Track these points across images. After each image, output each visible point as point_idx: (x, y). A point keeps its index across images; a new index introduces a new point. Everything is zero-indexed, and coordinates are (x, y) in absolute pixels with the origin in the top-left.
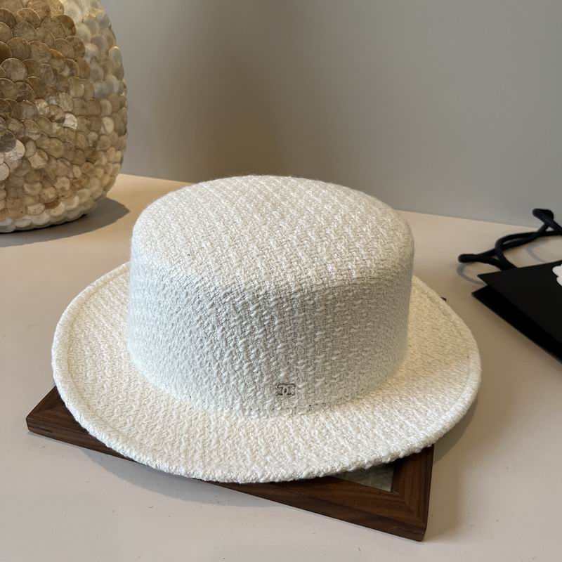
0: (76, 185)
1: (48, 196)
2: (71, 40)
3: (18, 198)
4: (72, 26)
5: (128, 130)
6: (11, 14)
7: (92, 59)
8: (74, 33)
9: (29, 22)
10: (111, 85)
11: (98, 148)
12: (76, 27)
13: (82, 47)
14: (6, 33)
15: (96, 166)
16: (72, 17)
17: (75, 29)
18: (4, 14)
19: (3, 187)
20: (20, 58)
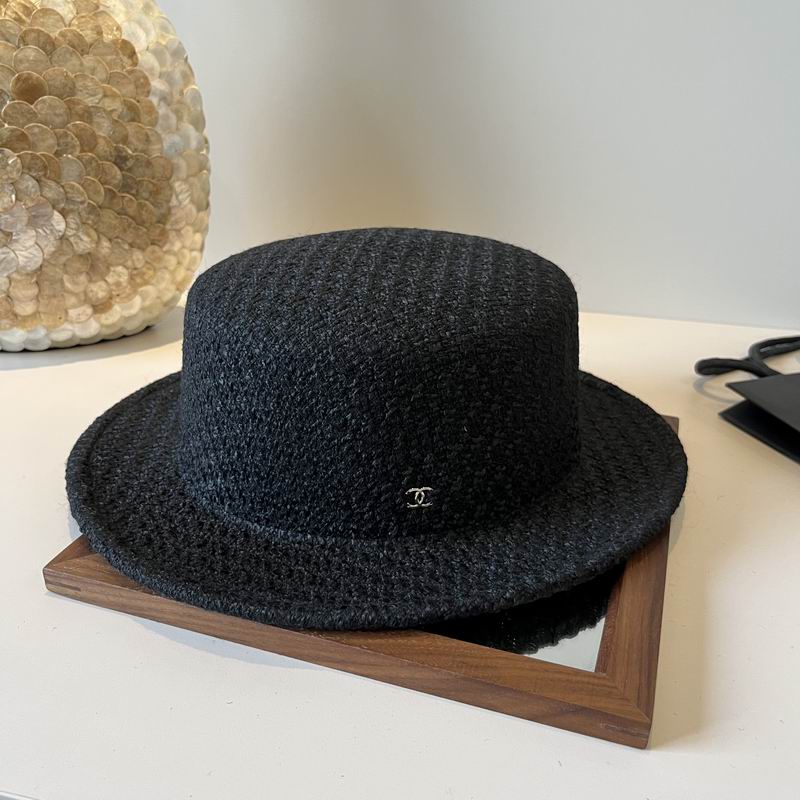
0: (137, 279)
1: (97, 293)
2: (131, 72)
3: (54, 296)
4: (132, 54)
5: (211, 203)
6: (48, 35)
7: (160, 100)
8: (135, 64)
9: (73, 47)
10: (186, 139)
11: (168, 227)
12: (139, 55)
13: (147, 83)
14: (41, 61)
15: (165, 252)
16: (132, 42)
17: (137, 59)
18: (39, 36)
19: (34, 279)
20: (60, 96)
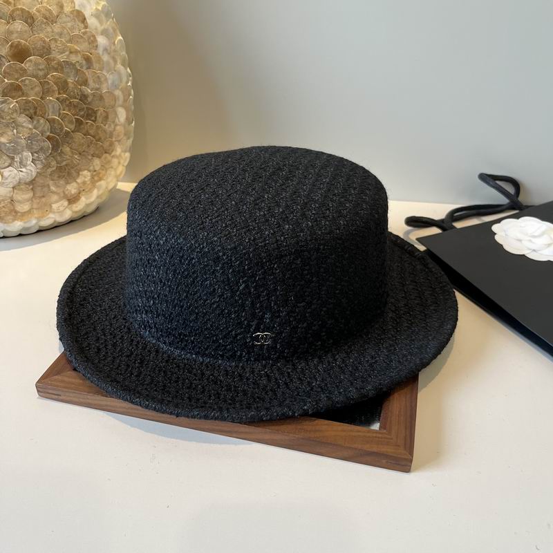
0: (96, 177)
1: (70, 191)
2: (85, 33)
3: (43, 197)
4: (84, 20)
6: (28, 12)
7: (104, 51)
8: (86, 27)
9: (46, 18)
10: (120, 76)
11: (114, 139)
12: (88, 20)
13: (95, 40)
14: (26, 32)
15: (113, 157)
16: (83, 11)
17: (87, 23)
18: (22, 13)
19: (31, 187)
20: (41, 56)
